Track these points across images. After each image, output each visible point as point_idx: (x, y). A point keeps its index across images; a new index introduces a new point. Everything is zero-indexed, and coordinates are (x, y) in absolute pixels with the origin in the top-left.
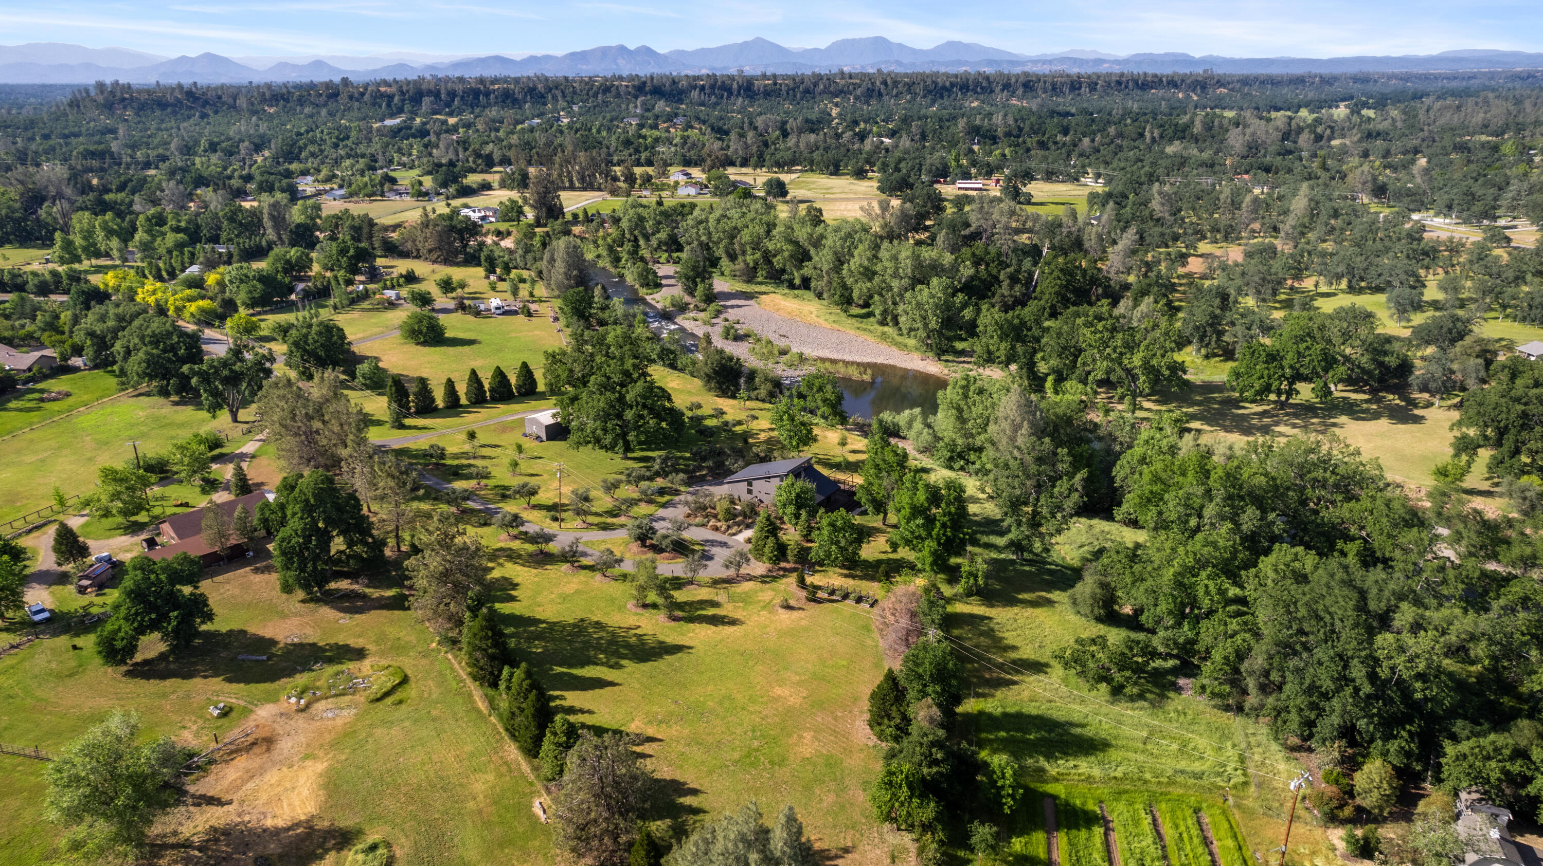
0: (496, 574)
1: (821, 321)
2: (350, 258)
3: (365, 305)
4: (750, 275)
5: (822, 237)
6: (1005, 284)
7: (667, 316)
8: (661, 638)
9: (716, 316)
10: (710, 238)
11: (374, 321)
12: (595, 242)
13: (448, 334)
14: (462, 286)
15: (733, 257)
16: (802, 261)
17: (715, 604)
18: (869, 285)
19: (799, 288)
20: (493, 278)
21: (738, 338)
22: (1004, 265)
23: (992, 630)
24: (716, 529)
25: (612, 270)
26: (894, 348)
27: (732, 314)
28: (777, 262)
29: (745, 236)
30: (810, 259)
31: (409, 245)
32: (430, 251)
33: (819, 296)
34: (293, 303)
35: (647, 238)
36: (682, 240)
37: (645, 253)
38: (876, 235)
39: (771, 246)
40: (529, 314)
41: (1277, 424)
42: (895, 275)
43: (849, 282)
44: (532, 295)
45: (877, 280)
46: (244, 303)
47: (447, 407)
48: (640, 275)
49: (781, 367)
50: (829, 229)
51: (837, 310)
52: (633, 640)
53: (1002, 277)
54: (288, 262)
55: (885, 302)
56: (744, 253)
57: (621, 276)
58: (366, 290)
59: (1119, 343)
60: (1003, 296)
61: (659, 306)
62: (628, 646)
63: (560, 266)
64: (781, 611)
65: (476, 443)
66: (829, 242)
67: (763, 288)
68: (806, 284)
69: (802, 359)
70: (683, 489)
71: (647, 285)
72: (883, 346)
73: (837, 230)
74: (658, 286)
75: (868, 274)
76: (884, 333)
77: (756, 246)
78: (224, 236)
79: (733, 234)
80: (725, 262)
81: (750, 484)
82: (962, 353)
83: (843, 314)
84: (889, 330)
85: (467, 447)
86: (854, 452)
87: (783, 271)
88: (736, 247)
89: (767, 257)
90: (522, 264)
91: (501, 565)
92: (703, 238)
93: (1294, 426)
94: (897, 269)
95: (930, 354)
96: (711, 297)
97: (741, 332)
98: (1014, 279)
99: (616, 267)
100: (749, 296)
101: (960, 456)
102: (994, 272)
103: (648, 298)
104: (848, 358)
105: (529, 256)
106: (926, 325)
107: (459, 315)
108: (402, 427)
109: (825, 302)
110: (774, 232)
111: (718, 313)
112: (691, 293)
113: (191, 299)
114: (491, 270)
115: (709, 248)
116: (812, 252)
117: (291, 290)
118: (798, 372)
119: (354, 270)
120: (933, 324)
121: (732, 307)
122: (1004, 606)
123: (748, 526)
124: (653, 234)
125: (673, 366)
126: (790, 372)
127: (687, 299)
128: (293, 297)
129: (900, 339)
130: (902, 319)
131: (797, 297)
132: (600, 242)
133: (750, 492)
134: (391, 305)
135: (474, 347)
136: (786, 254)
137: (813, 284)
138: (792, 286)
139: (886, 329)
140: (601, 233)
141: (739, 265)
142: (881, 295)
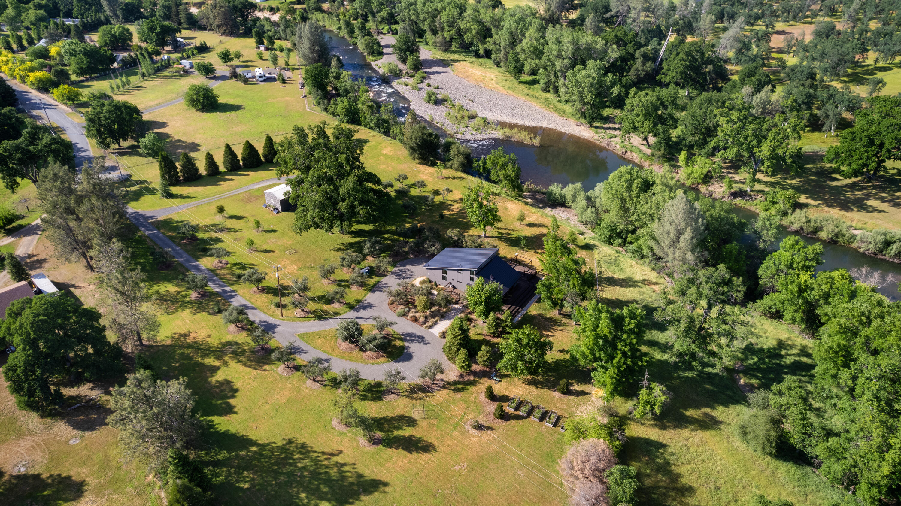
0: (219, 376)
1: (499, 87)
2: (157, 34)
3: (166, 73)
4: (446, 47)
5: (501, 19)
6: (639, 61)
7: (385, 81)
8: (361, 469)
9: (422, 82)
10: (418, 17)
11: (170, 87)
12: (338, 16)
13: (221, 100)
14: (238, 56)
15: (434, 32)
16: (485, 37)
17: (411, 422)
18: (537, 61)
19: (482, 57)
20: (262, 48)
21: (438, 102)
22: (639, 46)
23: (668, 463)
24: (416, 320)
25: (349, 39)
26: (555, 114)
27: (433, 80)
28: (467, 37)
29: (444, 17)
30: (491, 36)
31: (204, 21)
32: (219, 26)
33: (498, 65)
34: (114, 70)
35: (374, 15)
36: (398, 18)
37: (371, 25)
38: (543, 19)
39: (462, 25)
40: (284, 81)
41: (868, 197)
42: (559, 56)
43: (522, 57)
44: (287, 64)
45: (544, 59)
46: (74, 73)
47: (209, 175)
48: (367, 46)
49: (470, 130)
50: (507, 13)
51: (510, 77)
52: (334, 472)
53: (637, 55)
54: (113, 36)
55: (549, 75)
56: (442, 29)
57: (355, 44)
58: (169, 59)
59: (750, 132)
60: (637, 70)
61: (381, 71)
62: (329, 481)
63: (306, 44)
64: (473, 431)
65: (225, 214)
66: (506, 24)
67: (456, 57)
68: (488, 54)
69: (486, 123)
70: (390, 269)
71: (372, 53)
72: (547, 112)
73: (513, 15)
74: (381, 54)
75: (538, 53)
76: (547, 99)
77: (451, 24)
78: (75, 12)
79: (435, 14)
80: (428, 35)
81: (445, 272)
82: (607, 119)
83: (516, 82)
84: (550, 96)
85: (218, 219)
86: (530, 225)
87: (471, 44)
88: (437, 24)
89: (460, 33)
90: (283, 36)
91: (226, 363)
92: (413, 17)
93: (883, 200)
94: (560, 50)
95: (583, 120)
96: (418, 66)
97: (440, 97)
98: (646, 57)
99: (352, 37)
100: (445, 63)
101: (619, 235)
102: (631, 50)
103: (373, 64)
104: (521, 122)
105: (288, 30)
106: (582, 99)
107: (233, 81)
108: (170, 196)
109: (502, 70)
110: (465, 14)
111: (423, 79)
112: (404, 62)
113: (32, 70)
114: (260, 42)
115: (416, 23)
116: (493, 31)
117: (113, 60)
118: (483, 136)
119: (162, 43)
120: (588, 98)
121: (433, 73)
122: (675, 427)
123: (443, 317)
124: (378, 12)
125: (387, 133)
126: (477, 136)
127: (401, 66)
128: (115, 65)
129: (559, 105)
130: (562, 90)
131: (481, 64)
132: (341, 17)
133: (444, 278)
134: (186, 73)
135: (239, 112)
136: (474, 32)
137: (493, 56)
138: (477, 55)
139: (548, 95)
140: (342, 10)
141: (439, 38)
142: (546, 69)
